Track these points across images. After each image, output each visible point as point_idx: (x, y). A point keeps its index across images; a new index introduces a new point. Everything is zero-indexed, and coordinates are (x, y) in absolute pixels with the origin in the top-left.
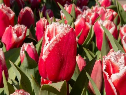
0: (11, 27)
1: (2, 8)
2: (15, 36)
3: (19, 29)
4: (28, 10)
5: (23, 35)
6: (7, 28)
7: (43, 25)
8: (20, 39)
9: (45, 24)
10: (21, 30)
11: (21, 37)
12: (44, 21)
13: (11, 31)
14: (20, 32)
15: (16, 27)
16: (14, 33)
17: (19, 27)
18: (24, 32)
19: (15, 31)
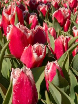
0: (31, 46)
1: (19, 27)
2: (35, 55)
3: (38, 48)
4: (40, 28)
5: (43, 54)
6: (26, 48)
7: (62, 43)
8: (40, 58)
9: (64, 42)
10: (41, 49)
11: (41, 56)
12: (63, 38)
13: (31, 50)
14: (40, 50)
15: (36, 46)
16: (34, 52)
17: (39, 46)
18: (44, 51)
19: (35, 50)
